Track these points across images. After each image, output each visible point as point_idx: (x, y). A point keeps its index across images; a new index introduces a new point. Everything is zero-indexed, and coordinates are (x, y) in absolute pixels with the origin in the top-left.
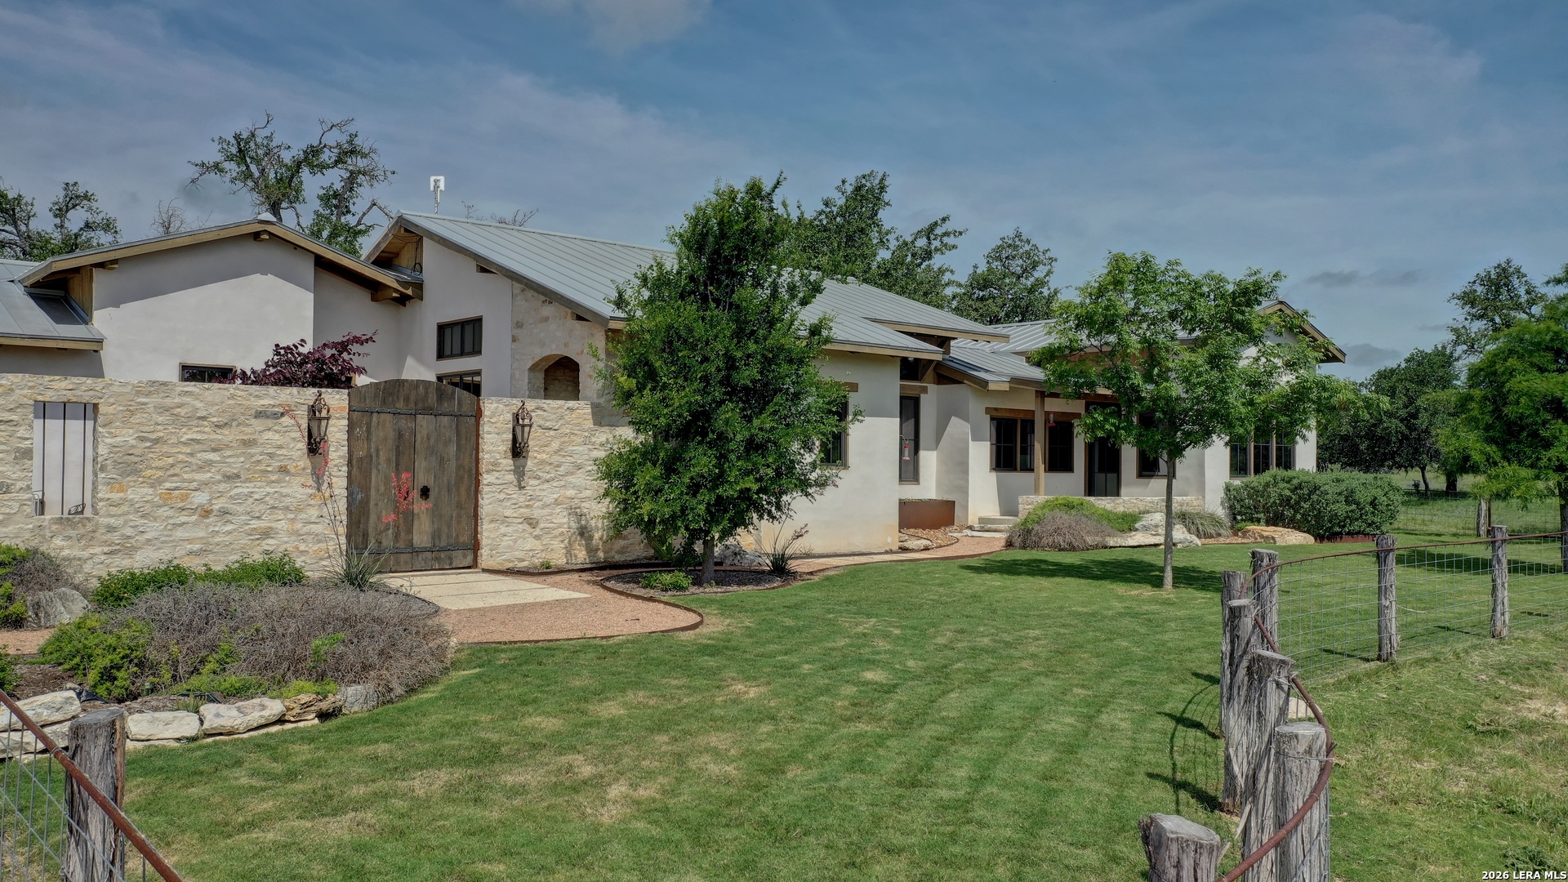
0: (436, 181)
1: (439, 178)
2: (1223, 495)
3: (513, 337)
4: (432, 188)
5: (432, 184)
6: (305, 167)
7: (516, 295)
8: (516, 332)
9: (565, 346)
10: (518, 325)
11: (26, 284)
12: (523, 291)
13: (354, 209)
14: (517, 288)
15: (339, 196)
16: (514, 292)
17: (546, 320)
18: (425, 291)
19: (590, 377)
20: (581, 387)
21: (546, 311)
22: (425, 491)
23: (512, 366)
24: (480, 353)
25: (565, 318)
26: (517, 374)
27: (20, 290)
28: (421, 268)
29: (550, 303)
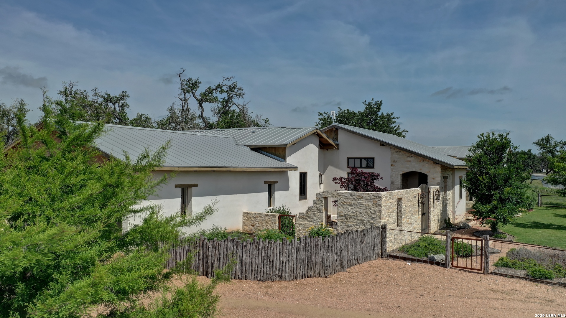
5: (332, 113)
6: (214, 91)
7: (393, 153)
8: (393, 164)
9: (420, 169)
10: (395, 162)
11: (252, 147)
12: (397, 152)
13: (230, 105)
14: (393, 151)
15: (227, 102)
16: (392, 152)
17: (410, 161)
18: (340, 147)
19: (434, 179)
20: (428, 181)
21: (410, 159)
22: (425, 213)
23: (391, 173)
24: (373, 167)
25: (420, 162)
26: (394, 175)
27: (248, 149)
28: (337, 140)
29: (411, 157)
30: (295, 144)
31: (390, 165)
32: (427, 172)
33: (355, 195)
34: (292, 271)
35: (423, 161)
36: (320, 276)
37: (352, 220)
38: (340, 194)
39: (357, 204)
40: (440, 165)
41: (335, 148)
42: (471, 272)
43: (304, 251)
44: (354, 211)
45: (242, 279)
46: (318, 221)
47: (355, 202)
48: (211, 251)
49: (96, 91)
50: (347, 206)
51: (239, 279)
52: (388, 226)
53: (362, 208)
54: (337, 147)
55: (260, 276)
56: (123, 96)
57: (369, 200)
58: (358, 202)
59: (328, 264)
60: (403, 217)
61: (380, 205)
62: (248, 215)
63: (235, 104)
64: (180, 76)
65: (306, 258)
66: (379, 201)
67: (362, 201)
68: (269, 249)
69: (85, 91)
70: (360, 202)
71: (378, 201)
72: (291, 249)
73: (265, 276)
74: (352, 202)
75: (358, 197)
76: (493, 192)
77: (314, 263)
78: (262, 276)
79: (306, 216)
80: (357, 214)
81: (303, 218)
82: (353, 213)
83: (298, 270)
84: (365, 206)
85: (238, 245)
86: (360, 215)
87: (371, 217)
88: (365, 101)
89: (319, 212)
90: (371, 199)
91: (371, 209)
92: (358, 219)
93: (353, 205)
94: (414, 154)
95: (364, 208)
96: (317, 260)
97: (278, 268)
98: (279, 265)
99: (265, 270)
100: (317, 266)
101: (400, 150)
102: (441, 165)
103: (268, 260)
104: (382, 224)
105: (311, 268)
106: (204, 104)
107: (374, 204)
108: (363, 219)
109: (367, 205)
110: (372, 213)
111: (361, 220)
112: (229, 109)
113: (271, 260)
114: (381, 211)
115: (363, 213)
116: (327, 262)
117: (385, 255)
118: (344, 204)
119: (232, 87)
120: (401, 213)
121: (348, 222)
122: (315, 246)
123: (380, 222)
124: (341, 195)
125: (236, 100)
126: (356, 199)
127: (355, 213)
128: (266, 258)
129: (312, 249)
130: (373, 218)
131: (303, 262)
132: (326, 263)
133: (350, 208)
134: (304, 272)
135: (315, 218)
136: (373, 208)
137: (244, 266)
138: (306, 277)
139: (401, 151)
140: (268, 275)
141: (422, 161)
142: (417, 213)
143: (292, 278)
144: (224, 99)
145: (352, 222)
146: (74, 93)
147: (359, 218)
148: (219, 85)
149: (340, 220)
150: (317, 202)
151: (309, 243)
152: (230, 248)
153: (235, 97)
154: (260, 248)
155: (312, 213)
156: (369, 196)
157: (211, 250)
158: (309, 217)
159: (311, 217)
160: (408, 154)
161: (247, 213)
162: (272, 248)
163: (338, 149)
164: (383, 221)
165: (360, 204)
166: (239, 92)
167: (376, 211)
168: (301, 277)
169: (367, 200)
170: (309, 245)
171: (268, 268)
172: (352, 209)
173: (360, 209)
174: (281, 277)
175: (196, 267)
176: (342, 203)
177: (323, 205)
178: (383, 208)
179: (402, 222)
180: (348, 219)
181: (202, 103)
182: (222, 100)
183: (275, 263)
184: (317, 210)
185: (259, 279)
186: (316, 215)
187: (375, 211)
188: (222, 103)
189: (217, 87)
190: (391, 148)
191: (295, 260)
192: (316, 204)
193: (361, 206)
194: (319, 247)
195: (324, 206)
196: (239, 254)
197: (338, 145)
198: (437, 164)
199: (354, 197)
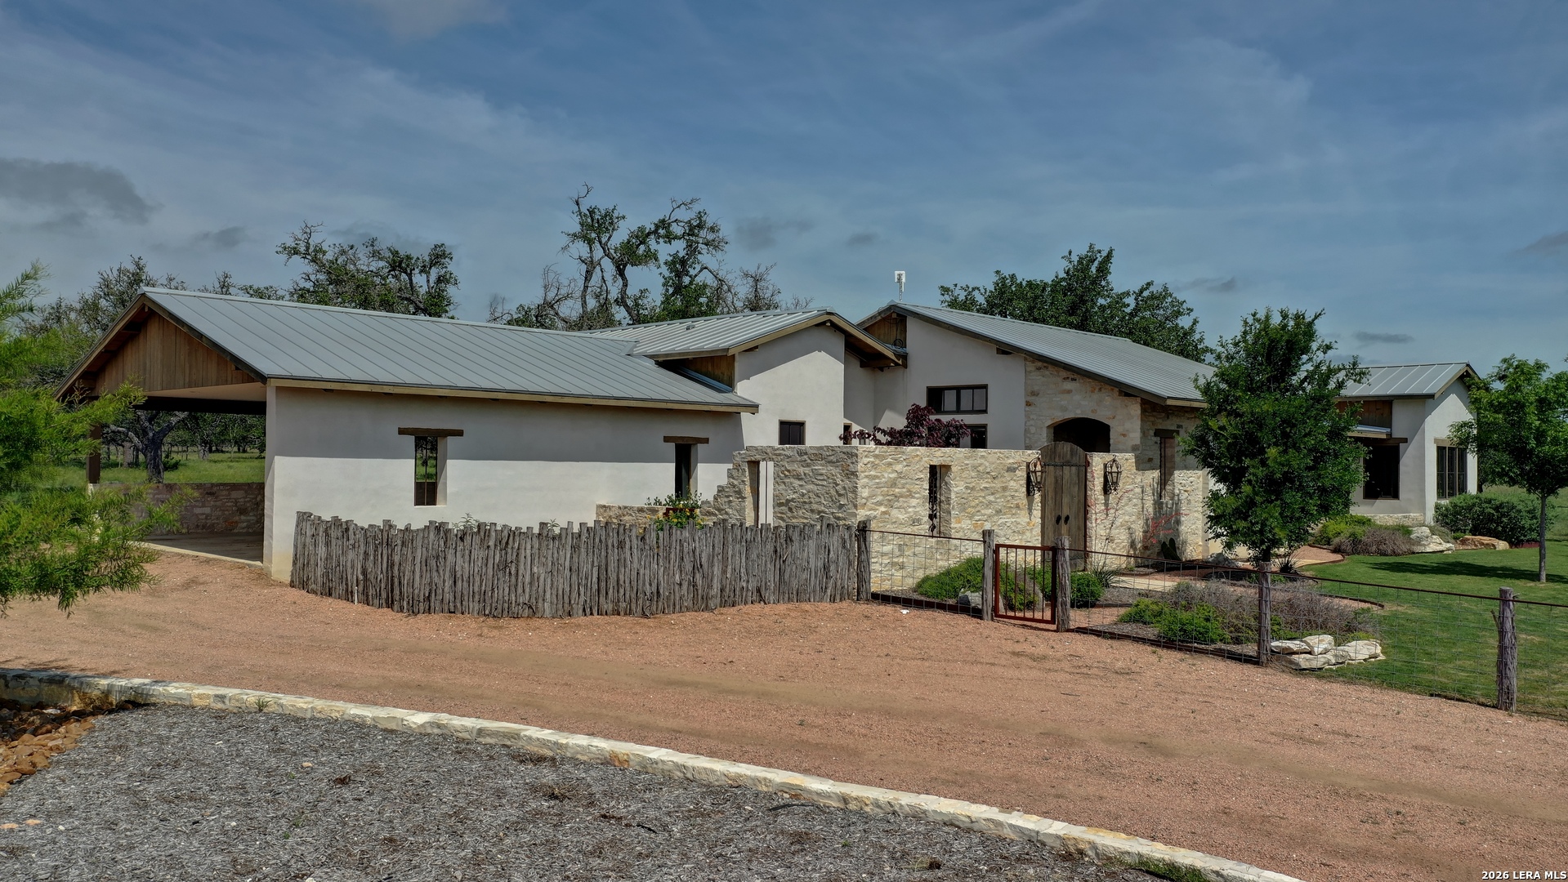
0: (900, 275)
1: (901, 272)
2: (1434, 512)
3: (1027, 402)
4: (896, 280)
5: (896, 277)
6: (652, 236)
7: (1030, 372)
8: (1031, 399)
9: (1092, 411)
10: (1034, 394)
11: (660, 359)
12: (1039, 369)
13: (692, 272)
14: (1031, 367)
15: (683, 262)
16: (1028, 369)
17: (1069, 392)
18: (912, 361)
19: (1124, 435)
20: (1111, 441)
21: (1068, 385)
22: (1067, 518)
23: (1026, 423)
24: (985, 411)
25: (1093, 392)
26: (1033, 430)
27: (650, 364)
28: (902, 343)
29: (1073, 380)
30: (756, 347)
31: (1024, 404)
32: (1109, 418)
33: (806, 454)
34: (560, 597)
35: (1100, 389)
36: (630, 614)
37: (800, 513)
38: (778, 452)
39: (811, 474)
40: (1139, 400)
41: (897, 364)
42: (1032, 628)
43: (591, 554)
44: (804, 491)
45: (454, 612)
46: (737, 519)
47: (807, 470)
48: (399, 552)
49: (373, 246)
50: (792, 480)
51: (450, 612)
52: (873, 525)
53: (820, 483)
54: (900, 362)
55: (491, 605)
56: (439, 256)
57: (834, 463)
58: (812, 470)
59: (654, 589)
60: (953, 512)
61: (854, 474)
62: (605, 511)
63: (706, 268)
64: (578, 204)
65: (595, 570)
66: (853, 463)
67: (821, 465)
68: (510, 546)
69: (352, 247)
70: (816, 470)
71: (851, 465)
72: (558, 548)
73: (500, 607)
74: (801, 470)
75: (813, 457)
76: (1247, 462)
77: (615, 584)
78: (494, 605)
79: (714, 508)
80: (810, 498)
81: (708, 512)
82: (803, 495)
83: (574, 594)
84: (826, 478)
85: (446, 538)
86: (817, 499)
87: (838, 504)
88: (1070, 253)
89: (738, 498)
90: (838, 461)
91: (837, 485)
92: (812, 511)
93: (803, 477)
94: (1078, 373)
95: (825, 483)
96: (621, 577)
97: (527, 590)
98: (531, 583)
99: (501, 592)
100: (622, 591)
101: (1045, 364)
102: (1142, 399)
103: (508, 570)
104: (859, 518)
105: (607, 593)
106: (630, 270)
107: (843, 471)
108: (823, 508)
109: (829, 475)
110: (840, 495)
111: (819, 512)
112: (691, 283)
113: (513, 572)
114: (856, 487)
115: (823, 495)
116: (650, 585)
117: (863, 595)
118: (786, 476)
119: (695, 224)
120: (949, 504)
121: (794, 517)
122: (616, 545)
123: (855, 515)
124: (780, 455)
125: (706, 257)
126: (809, 461)
127: (806, 496)
128: (504, 566)
129: (610, 551)
130: (841, 506)
131: (587, 578)
132: (648, 586)
133: (796, 483)
134: (588, 601)
135: (730, 511)
136: (842, 481)
137: (459, 583)
138: (595, 612)
139: (1050, 366)
140: (506, 605)
141: (1097, 390)
142: (1025, 513)
143: (560, 613)
144: (675, 256)
145: (801, 517)
146: (315, 251)
147: (815, 506)
148: (663, 221)
149: (779, 515)
150: (735, 473)
151: (603, 538)
152: (433, 544)
153: (703, 251)
154: (491, 543)
155: (726, 500)
156: (833, 453)
157: (399, 549)
158: (719, 510)
159: (723, 510)
160: (1064, 374)
161: (604, 506)
162: (516, 545)
163: (905, 366)
164: (862, 514)
165: (817, 474)
166: (710, 237)
167: (847, 489)
168: (581, 611)
169: (829, 462)
170: (600, 541)
171: (507, 590)
172: (801, 486)
173: (817, 485)
174: (533, 611)
175: (376, 590)
176: (782, 472)
177: (747, 479)
178: (862, 481)
179: (952, 526)
180: (794, 510)
181: (625, 267)
182: (671, 258)
183: (520, 577)
184: (735, 492)
185: (487, 612)
186: (733, 504)
187: (844, 488)
188: (671, 265)
189: (657, 227)
190: (1025, 359)
191: (567, 572)
192: (733, 478)
193: (819, 478)
194: (628, 546)
195: (748, 483)
196: (450, 557)
197: (905, 357)
198: (1127, 395)
199: (806, 457)
